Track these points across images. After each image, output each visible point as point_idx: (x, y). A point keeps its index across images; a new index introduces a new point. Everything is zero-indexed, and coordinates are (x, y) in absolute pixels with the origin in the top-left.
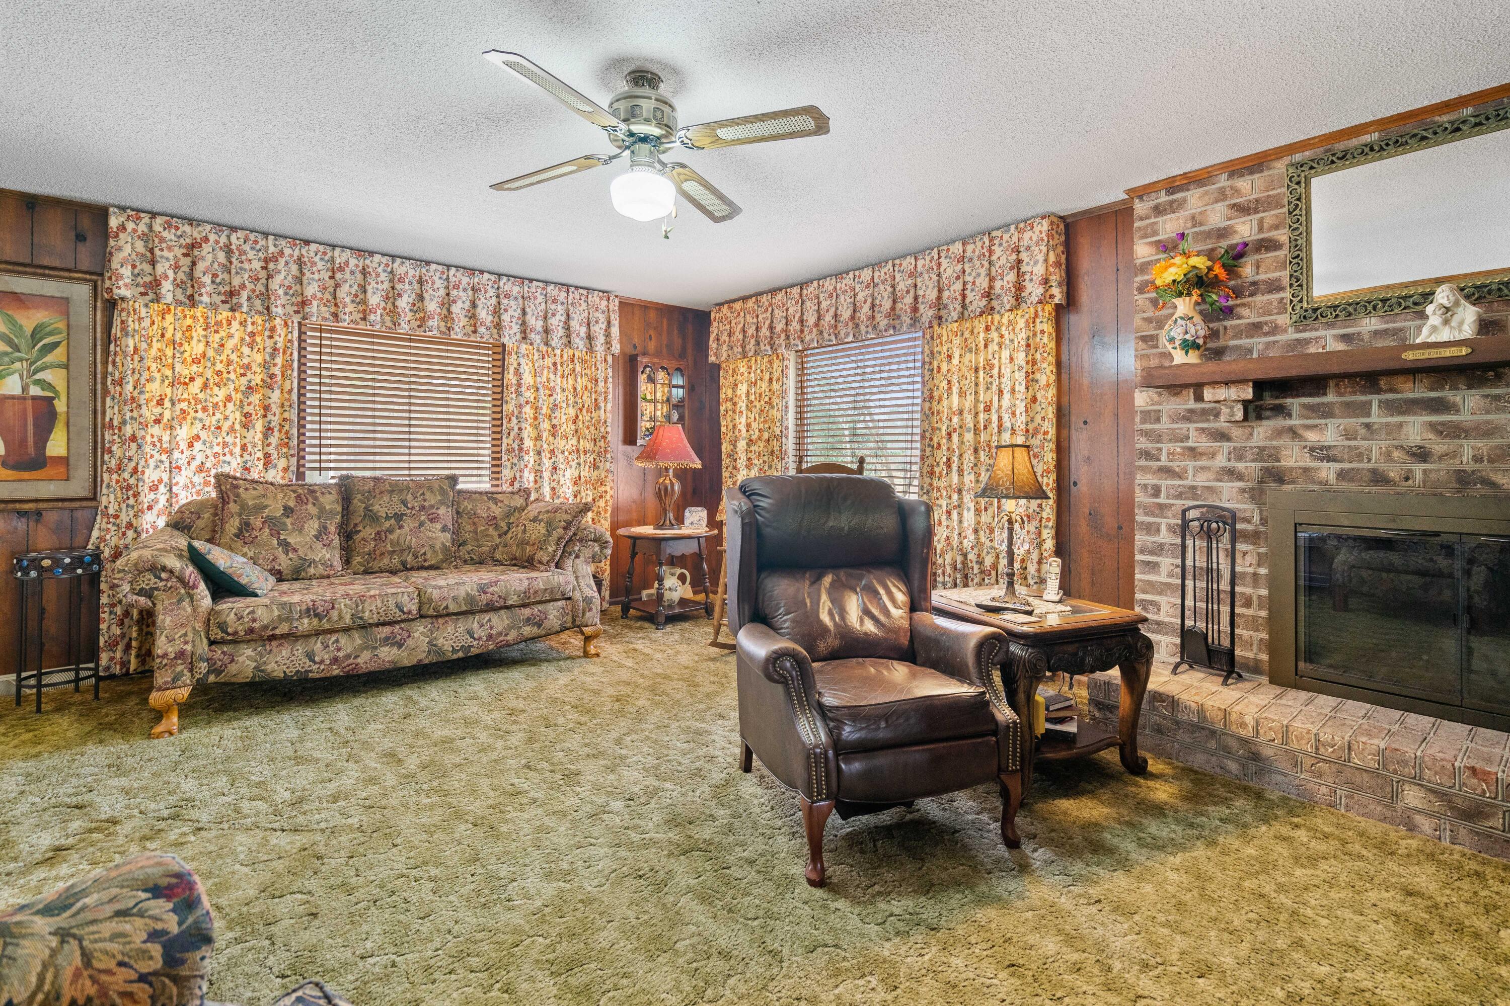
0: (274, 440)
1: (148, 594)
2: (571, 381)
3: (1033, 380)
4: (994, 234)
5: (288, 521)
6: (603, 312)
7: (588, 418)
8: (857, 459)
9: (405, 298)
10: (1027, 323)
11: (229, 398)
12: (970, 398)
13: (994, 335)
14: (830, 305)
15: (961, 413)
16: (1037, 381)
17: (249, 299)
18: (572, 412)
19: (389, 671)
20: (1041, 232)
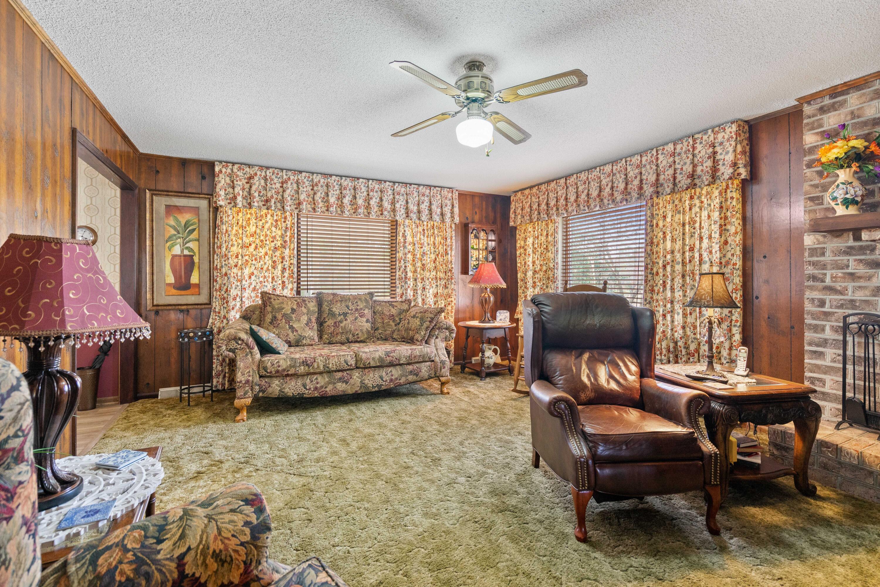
0: (286, 274)
1: (233, 351)
2: (432, 239)
3: (725, 230)
4: (696, 136)
5: (293, 316)
6: (450, 200)
7: (442, 260)
8: (602, 282)
9: (347, 198)
10: (721, 193)
11: (266, 254)
12: (679, 243)
13: (697, 202)
14: (585, 189)
15: (673, 252)
16: (728, 230)
17: (275, 203)
18: (433, 256)
19: (341, 396)
20: (731, 133)
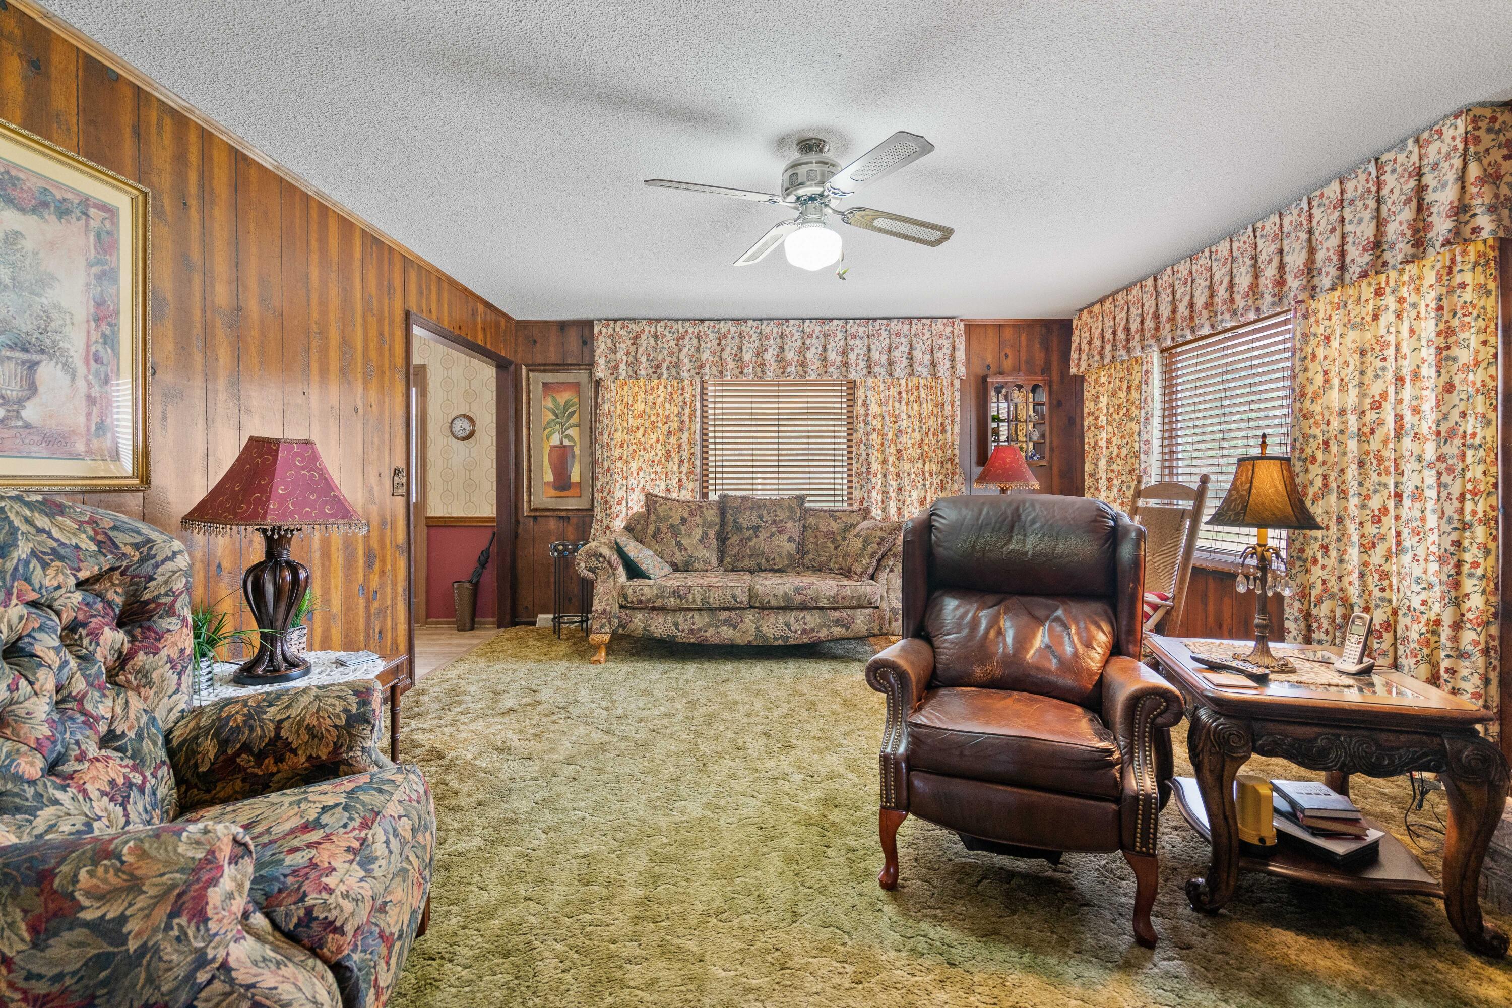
0: (684, 469)
1: (593, 570)
2: (916, 407)
3: (1448, 358)
4: (1384, 159)
5: (683, 528)
6: (948, 338)
7: (934, 442)
8: (1198, 478)
9: (770, 351)
10: (1439, 278)
11: (658, 441)
12: (1353, 392)
13: (1390, 301)
14: (1184, 294)
15: (1342, 413)
16: (1455, 359)
17: (668, 368)
18: (917, 436)
19: (727, 646)
20: (1454, 138)
